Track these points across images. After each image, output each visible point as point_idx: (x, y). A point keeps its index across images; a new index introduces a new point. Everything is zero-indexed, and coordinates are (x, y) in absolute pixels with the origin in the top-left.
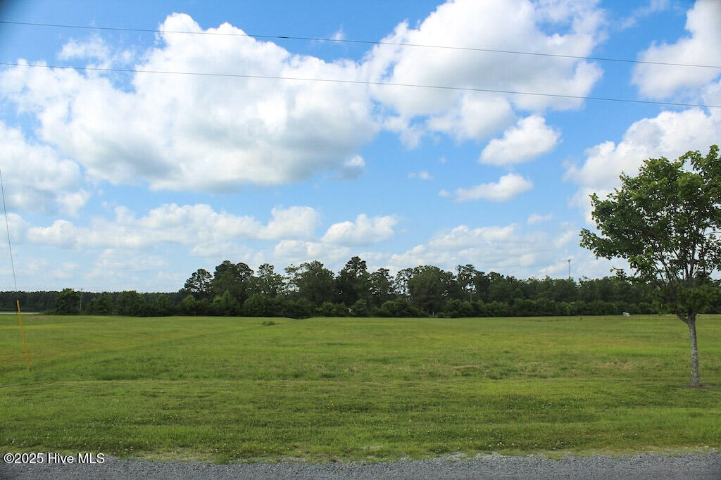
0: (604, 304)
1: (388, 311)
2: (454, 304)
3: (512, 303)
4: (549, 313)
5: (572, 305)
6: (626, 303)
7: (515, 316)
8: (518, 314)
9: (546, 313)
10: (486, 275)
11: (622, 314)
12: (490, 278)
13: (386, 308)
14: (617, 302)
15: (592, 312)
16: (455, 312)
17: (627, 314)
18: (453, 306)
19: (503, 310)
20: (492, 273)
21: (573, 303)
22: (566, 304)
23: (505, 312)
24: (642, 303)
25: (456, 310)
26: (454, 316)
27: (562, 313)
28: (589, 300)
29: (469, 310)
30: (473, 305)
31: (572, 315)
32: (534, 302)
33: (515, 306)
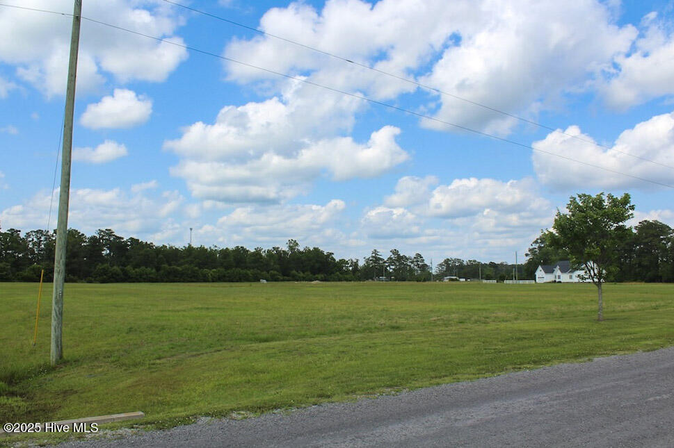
0: (241, 271)
1: (35, 276)
2: (104, 269)
3: (158, 269)
4: (193, 279)
5: (214, 272)
6: (259, 271)
7: (162, 281)
8: (165, 280)
9: (189, 279)
10: (125, 240)
11: (259, 281)
12: (129, 243)
13: (32, 272)
14: (252, 270)
15: (231, 279)
16: (105, 277)
17: (265, 281)
18: (102, 271)
19: (151, 276)
20: (132, 239)
21: (214, 270)
22: (209, 271)
23: (152, 278)
24: (272, 271)
25: (105, 275)
26: (103, 282)
27: (205, 279)
28: (227, 268)
29: (118, 275)
30: (122, 270)
31: (213, 281)
32: (179, 269)
33: (162, 272)
